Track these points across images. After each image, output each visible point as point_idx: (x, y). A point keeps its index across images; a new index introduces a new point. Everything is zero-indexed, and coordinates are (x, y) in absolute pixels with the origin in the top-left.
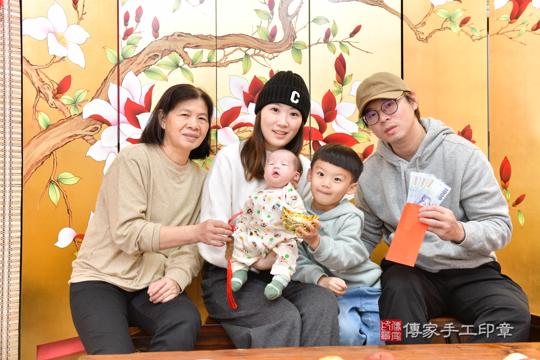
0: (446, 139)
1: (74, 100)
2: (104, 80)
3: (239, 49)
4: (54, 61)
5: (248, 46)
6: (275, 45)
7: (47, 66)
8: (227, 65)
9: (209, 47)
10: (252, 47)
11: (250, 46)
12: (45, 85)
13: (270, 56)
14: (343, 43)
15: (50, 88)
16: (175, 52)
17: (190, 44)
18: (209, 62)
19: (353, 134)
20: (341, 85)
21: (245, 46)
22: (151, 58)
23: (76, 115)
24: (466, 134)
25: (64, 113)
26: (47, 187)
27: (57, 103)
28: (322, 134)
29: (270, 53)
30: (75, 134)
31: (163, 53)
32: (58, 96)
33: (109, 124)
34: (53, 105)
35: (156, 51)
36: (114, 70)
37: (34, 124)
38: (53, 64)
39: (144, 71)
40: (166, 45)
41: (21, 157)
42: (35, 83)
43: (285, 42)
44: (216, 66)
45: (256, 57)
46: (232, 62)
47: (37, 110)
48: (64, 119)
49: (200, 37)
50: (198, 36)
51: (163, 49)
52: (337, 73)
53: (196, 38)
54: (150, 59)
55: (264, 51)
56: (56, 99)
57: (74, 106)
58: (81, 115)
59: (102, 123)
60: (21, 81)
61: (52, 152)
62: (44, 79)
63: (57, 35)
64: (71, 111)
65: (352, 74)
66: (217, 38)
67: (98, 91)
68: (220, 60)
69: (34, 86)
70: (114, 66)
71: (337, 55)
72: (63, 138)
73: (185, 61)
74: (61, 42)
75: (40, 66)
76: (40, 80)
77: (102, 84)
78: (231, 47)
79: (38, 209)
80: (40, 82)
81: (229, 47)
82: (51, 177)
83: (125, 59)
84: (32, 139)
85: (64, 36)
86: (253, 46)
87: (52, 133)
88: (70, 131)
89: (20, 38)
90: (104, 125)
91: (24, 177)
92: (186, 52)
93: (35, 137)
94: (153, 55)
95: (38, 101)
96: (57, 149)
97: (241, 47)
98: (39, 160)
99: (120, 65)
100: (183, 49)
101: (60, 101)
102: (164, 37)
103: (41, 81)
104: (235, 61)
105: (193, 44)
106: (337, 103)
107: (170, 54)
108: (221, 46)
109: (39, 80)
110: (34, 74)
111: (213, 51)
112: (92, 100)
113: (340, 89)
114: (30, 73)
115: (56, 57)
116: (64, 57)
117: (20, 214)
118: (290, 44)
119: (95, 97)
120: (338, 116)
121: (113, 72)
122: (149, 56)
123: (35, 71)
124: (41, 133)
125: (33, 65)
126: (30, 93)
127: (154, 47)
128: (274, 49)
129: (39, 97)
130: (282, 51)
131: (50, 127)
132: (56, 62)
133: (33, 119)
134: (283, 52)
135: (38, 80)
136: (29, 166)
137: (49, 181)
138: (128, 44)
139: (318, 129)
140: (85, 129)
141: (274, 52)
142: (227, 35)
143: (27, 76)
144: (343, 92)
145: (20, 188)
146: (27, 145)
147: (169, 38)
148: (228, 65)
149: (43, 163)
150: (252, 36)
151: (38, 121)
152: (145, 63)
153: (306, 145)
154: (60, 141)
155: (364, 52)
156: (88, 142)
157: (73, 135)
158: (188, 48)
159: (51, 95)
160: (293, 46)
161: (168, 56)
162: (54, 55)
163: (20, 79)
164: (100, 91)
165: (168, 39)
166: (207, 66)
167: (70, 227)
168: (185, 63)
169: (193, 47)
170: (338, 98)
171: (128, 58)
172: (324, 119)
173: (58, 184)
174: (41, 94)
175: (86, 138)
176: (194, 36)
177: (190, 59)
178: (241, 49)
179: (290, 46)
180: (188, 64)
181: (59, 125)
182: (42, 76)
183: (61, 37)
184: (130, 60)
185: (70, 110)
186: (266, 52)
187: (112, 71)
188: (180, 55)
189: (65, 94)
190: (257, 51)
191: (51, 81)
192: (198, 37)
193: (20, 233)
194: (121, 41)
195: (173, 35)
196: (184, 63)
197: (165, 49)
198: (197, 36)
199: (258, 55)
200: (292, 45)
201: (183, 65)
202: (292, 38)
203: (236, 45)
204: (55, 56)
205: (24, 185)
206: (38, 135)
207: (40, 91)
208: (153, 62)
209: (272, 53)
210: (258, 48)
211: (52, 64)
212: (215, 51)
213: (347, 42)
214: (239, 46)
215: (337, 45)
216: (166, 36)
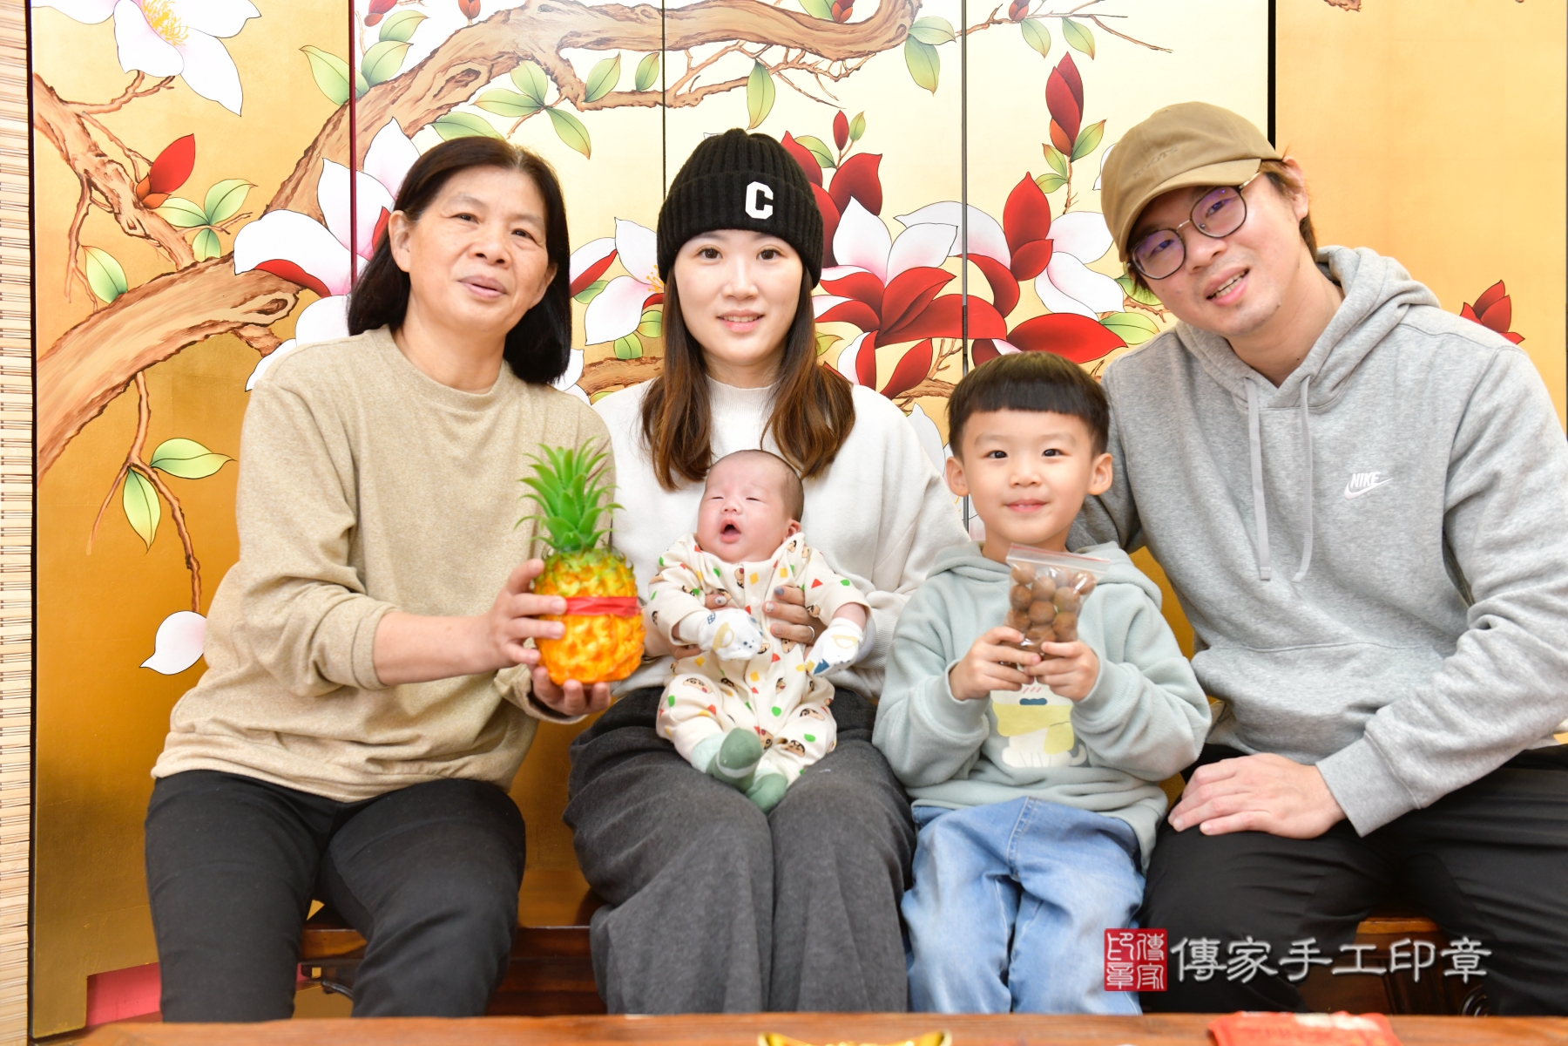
0: (1407, 320)
1: (204, 211)
2: (306, 152)
3: (737, 47)
4: (138, 91)
5: (765, 38)
6: (852, 32)
7: (116, 105)
8: (697, 99)
9: (638, 43)
10: (777, 40)
11: (771, 38)
12: (108, 166)
13: (836, 68)
14: (1073, 19)
15: (124, 174)
16: (532, 62)
17: (579, 35)
18: (639, 91)
19: (1106, 316)
20: (1067, 159)
21: (756, 39)
22: (456, 82)
23: (214, 261)
24: (1489, 311)
25: (171, 253)
26: (117, 484)
27: (150, 223)
28: (1004, 318)
29: (835, 58)
30: (210, 321)
31: (493, 65)
32: (151, 199)
33: (322, 291)
34: (135, 228)
35: (472, 60)
36: (339, 121)
37: (73, 286)
38: (134, 99)
39: (435, 122)
40: (504, 39)
41: (30, 389)
42: (76, 159)
43: (886, 21)
44: (664, 105)
45: (789, 73)
46: (712, 90)
47: (82, 243)
48: (173, 273)
49: (612, 12)
50: (604, 8)
51: (494, 52)
52: (1054, 117)
53: (598, 14)
54: (451, 85)
55: (818, 53)
56: (145, 210)
57: (207, 231)
58: (227, 261)
59: (299, 287)
60: (27, 152)
61: (134, 377)
62: (105, 145)
63: (146, 8)
64: (194, 248)
65: (1105, 121)
66: (666, 13)
67: (284, 185)
68: (675, 84)
69: (73, 168)
70: (338, 107)
71: (1054, 60)
72: (169, 332)
73: (563, 90)
74: (160, 29)
75: (91, 105)
76: (93, 148)
77: (298, 164)
78: (709, 41)
79: (89, 553)
80: (90, 155)
81: (703, 43)
82: (129, 454)
83: (373, 85)
84: (66, 334)
85: (170, 11)
86: (781, 38)
87: (132, 316)
88: (193, 309)
89: (22, 17)
90: (306, 294)
91: (41, 451)
92: (568, 60)
93: (75, 327)
94: (463, 72)
95: (87, 214)
96: (149, 366)
97: (742, 42)
98: (89, 401)
99: (358, 106)
100: (557, 53)
101: (158, 216)
102: (496, 13)
103: (96, 152)
104: (722, 87)
105: (588, 35)
106: (1054, 215)
107: (514, 67)
108: (678, 39)
109: (90, 149)
110: (70, 131)
111: (653, 57)
112: (265, 213)
113: (1065, 172)
114: (58, 127)
115: (143, 78)
116: (171, 79)
117: (29, 569)
118: (899, 28)
119: (274, 206)
120: (1056, 260)
121: (335, 127)
122: (448, 76)
123: (74, 119)
124: (97, 316)
125: (66, 102)
126: (58, 188)
127: (466, 46)
128: (849, 44)
129: (88, 201)
130: (875, 52)
131: (125, 296)
132: (145, 93)
133: (70, 270)
134: (878, 53)
135: (85, 150)
136: (56, 418)
137: (124, 465)
138: (382, 39)
139: (992, 302)
140: (241, 304)
141: (847, 55)
142: (695, 5)
143: (49, 137)
144: (1072, 181)
145: (29, 488)
146: (49, 351)
147: (511, 17)
148: (702, 99)
149: (105, 411)
150: (777, 6)
151: (86, 279)
152: (435, 96)
153: (953, 353)
154: (160, 342)
155: (1146, 47)
156: (252, 347)
157: (204, 323)
158: (574, 47)
159: (127, 198)
160: (909, 36)
161: (509, 74)
162: (138, 71)
163: (26, 144)
164: (291, 185)
165: (510, 22)
166: (632, 105)
167: (194, 611)
168: (563, 97)
169: (589, 46)
170: (1055, 200)
171: (382, 83)
172: (1009, 268)
173: (154, 476)
174: (96, 194)
175: (247, 332)
176: (591, 8)
177: (581, 82)
178: (743, 47)
179: (901, 35)
180: (574, 101)
181: (156, 291)
182: (97, 136)
183: (161, 14)
184: (389, 87)
185: (191, 246)
186: (822, 56)
187: (332, 123)
188: (548, 71)
189: (174, 193)
190: (794, 53)
191: (128, 153)
192: (606, 13)
193: (29, 625)
194: (361, 29)
195: (523, 8)
196: (561, 95)
197: (500, 53)
198: (602, 11)
199: (798, 65)
200: (907, 32)
201: (556, 103)
202: (908, 7)
203: (725, 34)
204: (140, 75)
205: (42, 478)
206: (87, 320)
207: (91, 185)
208: (461, 93)
209: (843, 60)
210: (796, 43)
211: (129, 100)
212: (660, 57)
213: (1089, 16)
214: (736, 39)
215: (1055, 27)
216: (502, 9)
